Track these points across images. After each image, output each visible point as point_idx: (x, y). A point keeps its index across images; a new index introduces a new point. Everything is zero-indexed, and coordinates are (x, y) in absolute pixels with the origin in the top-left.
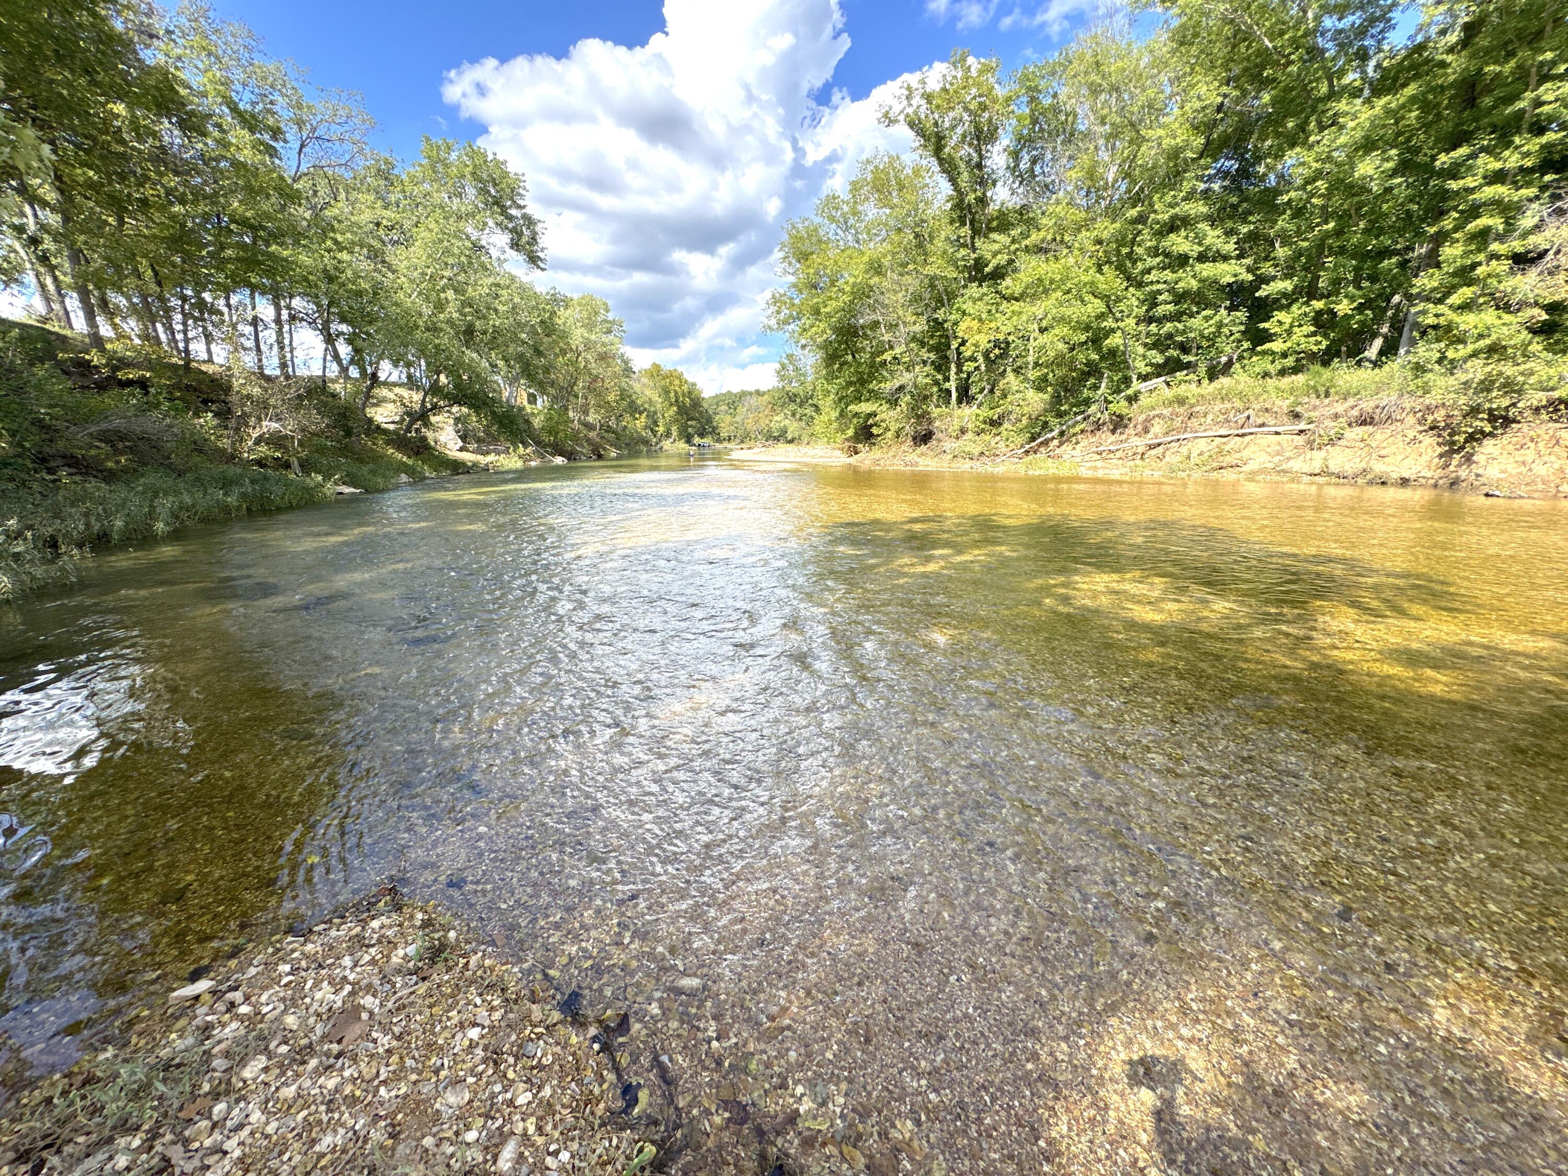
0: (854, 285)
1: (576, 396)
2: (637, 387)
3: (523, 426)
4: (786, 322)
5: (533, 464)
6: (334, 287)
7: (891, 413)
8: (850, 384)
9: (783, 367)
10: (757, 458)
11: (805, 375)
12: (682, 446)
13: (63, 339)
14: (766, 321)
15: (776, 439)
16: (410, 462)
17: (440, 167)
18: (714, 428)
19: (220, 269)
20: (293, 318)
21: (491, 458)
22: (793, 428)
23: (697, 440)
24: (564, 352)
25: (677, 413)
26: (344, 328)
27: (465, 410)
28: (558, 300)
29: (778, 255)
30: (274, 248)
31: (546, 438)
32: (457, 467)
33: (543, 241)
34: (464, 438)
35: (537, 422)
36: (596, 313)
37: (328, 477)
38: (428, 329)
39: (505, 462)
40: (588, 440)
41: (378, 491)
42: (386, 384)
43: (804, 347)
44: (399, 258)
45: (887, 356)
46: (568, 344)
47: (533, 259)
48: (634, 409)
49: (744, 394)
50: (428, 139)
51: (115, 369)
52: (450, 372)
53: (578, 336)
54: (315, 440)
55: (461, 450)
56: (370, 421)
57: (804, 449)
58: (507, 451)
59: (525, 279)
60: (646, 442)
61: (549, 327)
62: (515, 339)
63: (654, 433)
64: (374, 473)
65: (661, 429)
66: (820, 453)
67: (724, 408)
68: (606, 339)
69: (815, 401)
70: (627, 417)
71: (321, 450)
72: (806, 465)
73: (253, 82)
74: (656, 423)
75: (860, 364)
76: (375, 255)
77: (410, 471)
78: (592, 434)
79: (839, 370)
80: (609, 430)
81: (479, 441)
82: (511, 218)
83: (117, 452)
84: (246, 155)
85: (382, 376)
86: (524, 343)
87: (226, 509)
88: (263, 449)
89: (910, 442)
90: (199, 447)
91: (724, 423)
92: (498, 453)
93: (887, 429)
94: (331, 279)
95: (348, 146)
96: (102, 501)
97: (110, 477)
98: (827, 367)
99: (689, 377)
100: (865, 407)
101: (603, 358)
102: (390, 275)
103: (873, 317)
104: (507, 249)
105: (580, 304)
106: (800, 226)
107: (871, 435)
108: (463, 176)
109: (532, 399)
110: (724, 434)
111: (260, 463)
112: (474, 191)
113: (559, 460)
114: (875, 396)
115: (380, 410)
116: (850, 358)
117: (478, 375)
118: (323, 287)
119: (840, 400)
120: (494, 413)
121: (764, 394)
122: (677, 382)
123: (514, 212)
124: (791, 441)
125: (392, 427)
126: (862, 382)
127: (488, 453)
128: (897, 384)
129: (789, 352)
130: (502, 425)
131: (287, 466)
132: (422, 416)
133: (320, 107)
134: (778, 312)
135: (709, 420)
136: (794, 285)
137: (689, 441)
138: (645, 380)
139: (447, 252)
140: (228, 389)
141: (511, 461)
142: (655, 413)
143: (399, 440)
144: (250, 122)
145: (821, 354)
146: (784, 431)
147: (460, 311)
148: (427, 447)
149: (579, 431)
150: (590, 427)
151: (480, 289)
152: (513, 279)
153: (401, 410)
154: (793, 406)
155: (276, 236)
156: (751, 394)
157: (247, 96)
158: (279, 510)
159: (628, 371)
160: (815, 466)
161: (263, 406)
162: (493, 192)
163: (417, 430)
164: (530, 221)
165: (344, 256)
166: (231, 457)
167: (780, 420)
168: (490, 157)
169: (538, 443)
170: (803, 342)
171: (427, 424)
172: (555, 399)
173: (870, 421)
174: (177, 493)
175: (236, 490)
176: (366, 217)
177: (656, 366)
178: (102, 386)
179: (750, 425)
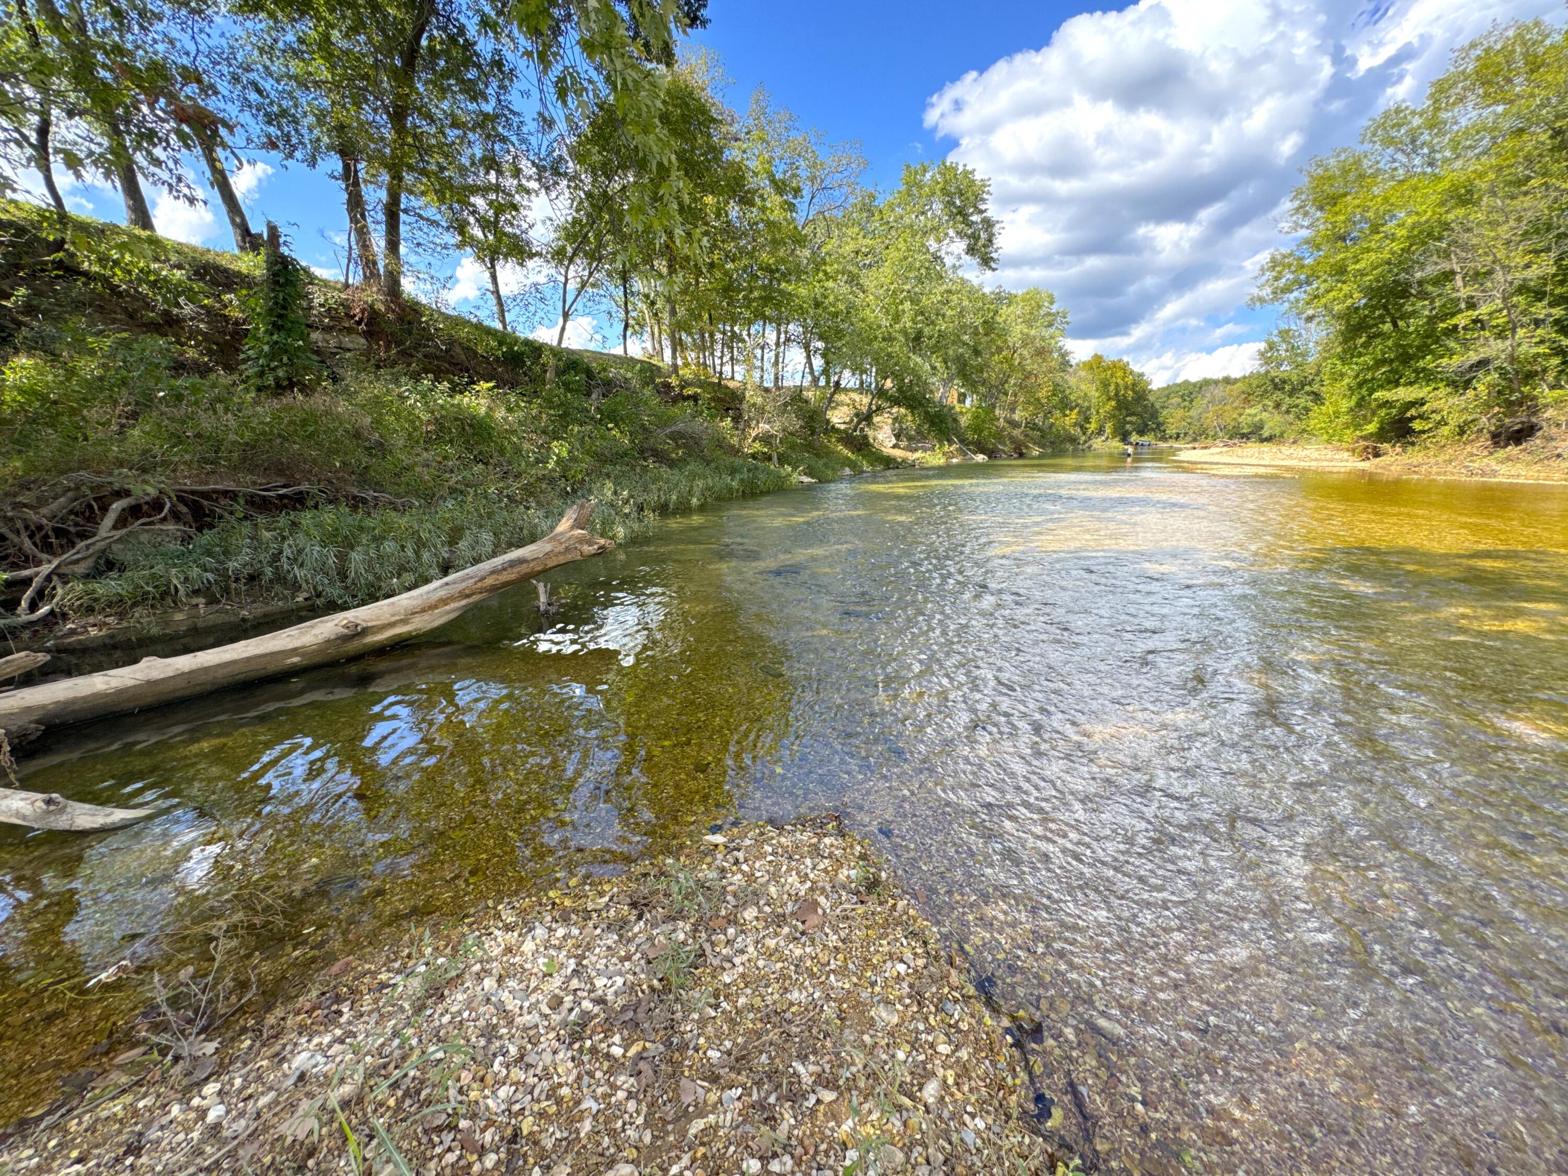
0: (1414, 226)
1: (1006, 394)
2: (1072, 381)
3: (951, 425)
4: (1287, 290)
5: (955, 461)
6: (820, 311)
7: (1455, 400)
8: (1379, 363)
9: (1272, 347)
10: (1215, 459)
11: (1304, 355)
12: (1116, 445)
13: (659, 368)
14: (1255, 291)
15: (1245, 437)
16: (853, 457)
17: (915, 191)
18: (1159, 425)
19: (748, 307)
20: (788, 340)
21: (919, 454)
22: (1272, 422)
23: (1134, 438)
24: (1000, 350)
25: (1115, 408)
26: (820, 345)
27: (903, 410)
28: (1002, 298)
29: (1287, 205)
30: (783, 285)
31: (970, 436)
32: (889, 463)
33: (998, 241)
34: (898, 436)
35: (964, 421)
36: (1039, 307)
37: (795, 468)
38: (884, 339)
39: (930, 459)
40: (1011, 438)
41: (829, 482)
42: (846, 390)
43: (1310, 319)
44: (870, 279)
45: (1461, 320)
46: (1006, 341)
47: (987, 262)
48: (1065, 405)
49: (1206, 383)
50: (908, 167)
51: (682, 388)
52: (896, 376)
53: (1017, 331)
54: (790, 438)
55: (894, 447)
56: (828, 421)
57: (1286, 450)
58: (933, 449)
59: (975, 282)
60: (1073, 440)
61: (989, 325)
62: (958, 341)
63: (1084, 430)
64: (826, 465)
65: (1093, 426)
66: (1315, 455)
67: (1175, 400)
68: (1046, 333)
69: (1316, 387)
70: (1057, 414)
71: (793, 447)
72: (1289, 469)
73: (787, 155)
74: (1087, 420)
75: (1405, 334)
76: (853, 279)
77: (853, 465)
78: (1016, 432)
79: (1366, 345)
80: (1035, 427)
81: (910, 439)
82: (970, 224)
83: (678, 446)
84: (776, 215)
85: (843, 383)
86: (965, 344)
87: (730, 490)
88: (757, 445)
89: (1485, 440)
90: (720, 443)
91: (1173, 419)
92: (925, 450)
93: (1443, 422)
94: (817, 305)
95: (845, 189)
96: (667, 481)
97: (672, 464)
98: (1345, 341)
99: (1136, 368)
100: (1403, 394)
101: (1041, 353)
102: (861, 295)
103: (1446, 266)
104: (964, 256)
105: (1023, 300)
106: (1332, 162)
107: (1411, 431)
108: (933, 194)
109: (962, 398)
110: (1171, 431)
111: (753, 456)
112: (941, 206)
113: (980, 458)
114: (1428, 376)
115: (836, 412)
116: (1387, 327)
117: (919, 378)
118: (811, 311)
119: (1360, 385)
120: (927, 413)
121: (1236, 381)
122: (1120, 374)
123: (974, 218)
124: (1269, 439)
125: (843, 427)
126: (1405, 358)
127: (916, 450)
128: (1473, 357)
129: (1284, 326)
130: (932, 423)
131: (769, 459)
132: (866, 418)
133: (829, 162)
134: (1276, 279)
135: (1154, 415)
136: (1307, 242)
137: (1125, 438)
138: (1083, 374)
139: (910, 268)
140: (741, 399)
141: (935, 458)
142: (1089, 408)
143: (848, 439)
144: (780, 187)
145: (1340, 326)
146: (1259, 427)
147: (914, 321)
148: (868, 444)
149: (1003, 429)
150: (1014, 424)
151: (933, 297)
152: (964, 282)
153: (853, 411)
154: (1278, 395)
155: (785, 277)
156: (1216, 382)
157: (782, 167)
158: (762, 493)
159: (1065, 364)
160: (1303, 472)
161: (761, 411)
162: (958, 202)
163: (862, 430)
164: (988, 224)
165: (830, 284)
166: (736, 451)
167: (1253, 413)
168: (961, 169)
169: (962, 441)
170: (1310, 312)
171: (870, 423)
172: (983, 397)
173: (1413, 412)
174: (706, 478)
175: (738, 476)
176: (848, 249)
177: (1098, 358)
178: (675, 401)
179: (1210, 419)
